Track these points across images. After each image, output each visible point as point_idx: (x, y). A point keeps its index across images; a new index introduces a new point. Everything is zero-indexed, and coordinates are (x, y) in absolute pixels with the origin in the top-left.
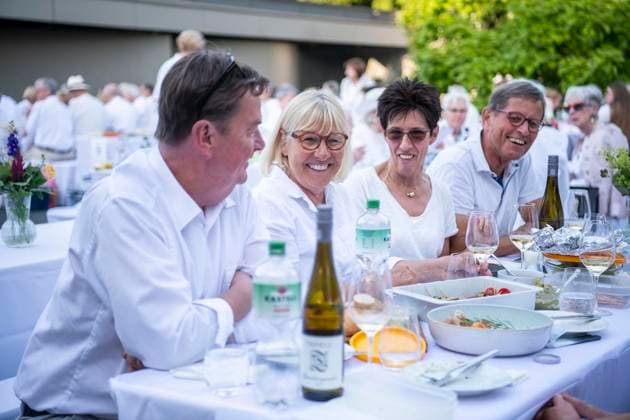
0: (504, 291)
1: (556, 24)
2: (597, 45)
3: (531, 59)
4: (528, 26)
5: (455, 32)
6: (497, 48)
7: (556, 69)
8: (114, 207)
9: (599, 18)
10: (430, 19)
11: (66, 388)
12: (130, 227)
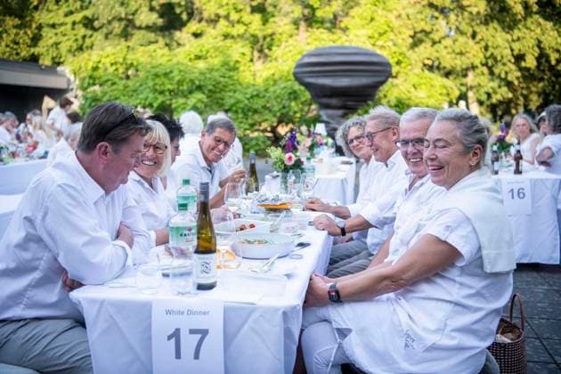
0: (252, 226)
1: (169, 79)
2: (191, 92)
3: (156, 99)
4: (153, 80)
5: (107, 81)
6: (135, 91)
7: (171, 105)
8: (60, 189)
9: (193, 76)
10: (90, 73)
11: (21, 303)
12: (70, 201)
